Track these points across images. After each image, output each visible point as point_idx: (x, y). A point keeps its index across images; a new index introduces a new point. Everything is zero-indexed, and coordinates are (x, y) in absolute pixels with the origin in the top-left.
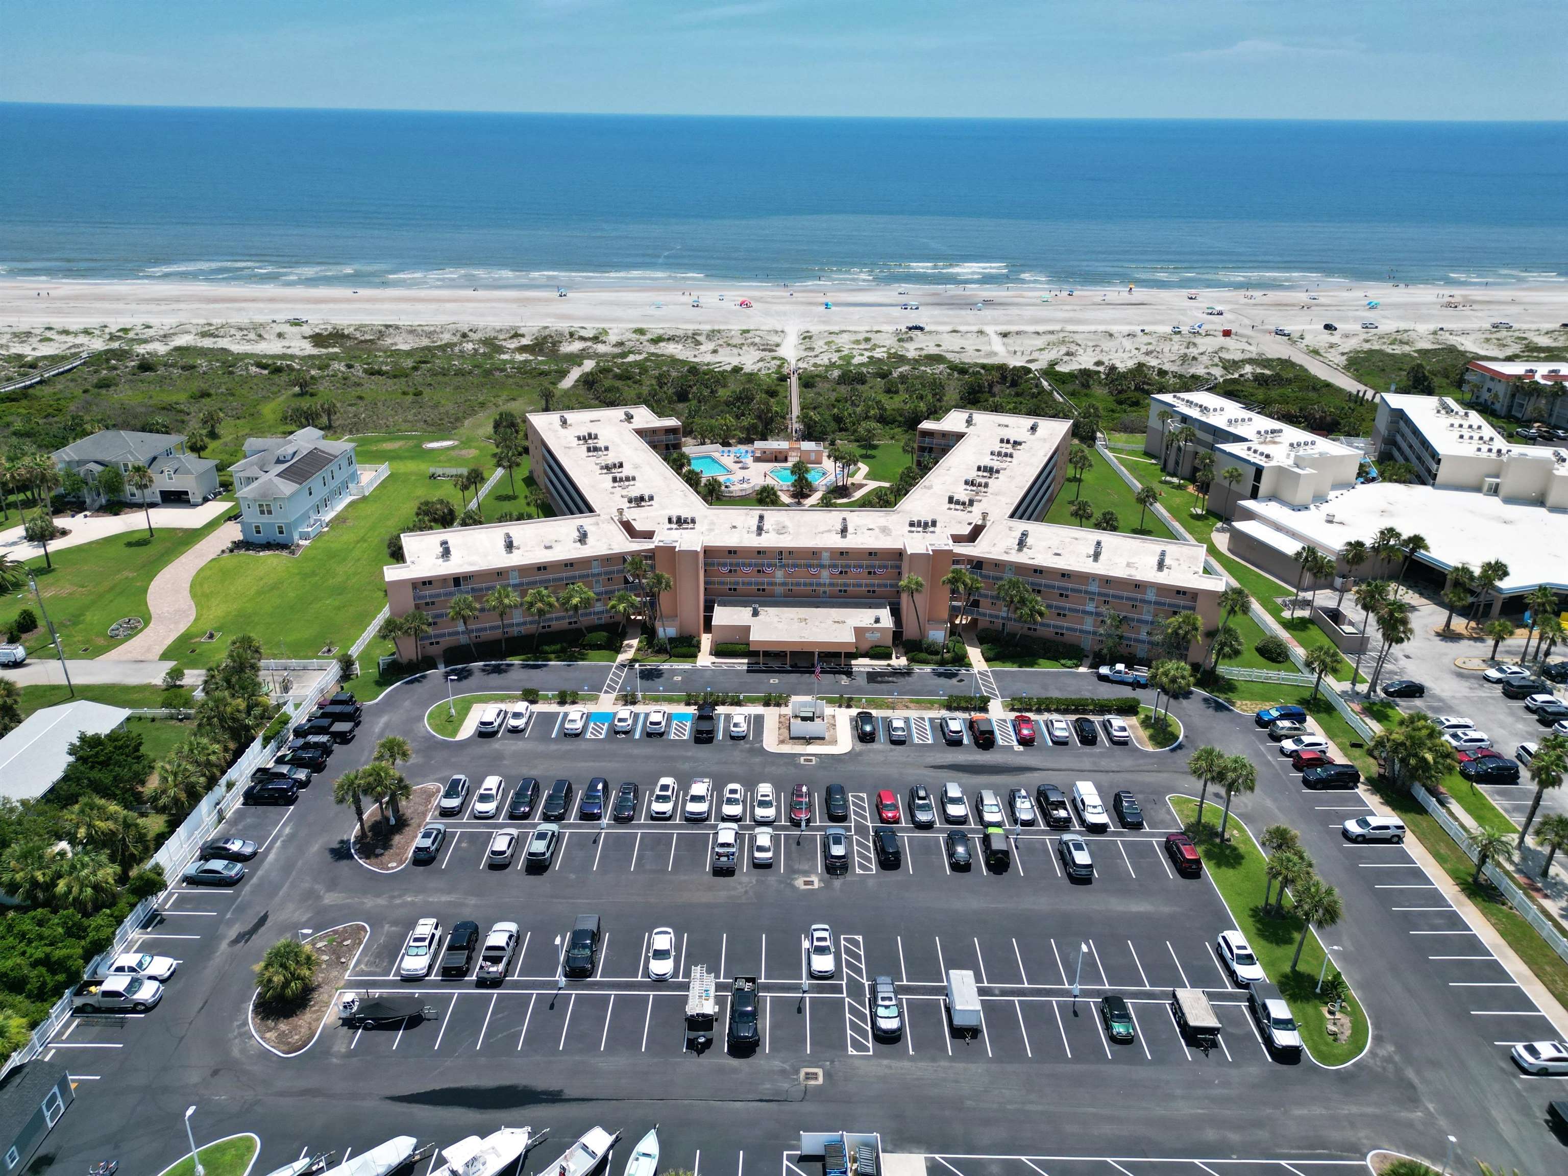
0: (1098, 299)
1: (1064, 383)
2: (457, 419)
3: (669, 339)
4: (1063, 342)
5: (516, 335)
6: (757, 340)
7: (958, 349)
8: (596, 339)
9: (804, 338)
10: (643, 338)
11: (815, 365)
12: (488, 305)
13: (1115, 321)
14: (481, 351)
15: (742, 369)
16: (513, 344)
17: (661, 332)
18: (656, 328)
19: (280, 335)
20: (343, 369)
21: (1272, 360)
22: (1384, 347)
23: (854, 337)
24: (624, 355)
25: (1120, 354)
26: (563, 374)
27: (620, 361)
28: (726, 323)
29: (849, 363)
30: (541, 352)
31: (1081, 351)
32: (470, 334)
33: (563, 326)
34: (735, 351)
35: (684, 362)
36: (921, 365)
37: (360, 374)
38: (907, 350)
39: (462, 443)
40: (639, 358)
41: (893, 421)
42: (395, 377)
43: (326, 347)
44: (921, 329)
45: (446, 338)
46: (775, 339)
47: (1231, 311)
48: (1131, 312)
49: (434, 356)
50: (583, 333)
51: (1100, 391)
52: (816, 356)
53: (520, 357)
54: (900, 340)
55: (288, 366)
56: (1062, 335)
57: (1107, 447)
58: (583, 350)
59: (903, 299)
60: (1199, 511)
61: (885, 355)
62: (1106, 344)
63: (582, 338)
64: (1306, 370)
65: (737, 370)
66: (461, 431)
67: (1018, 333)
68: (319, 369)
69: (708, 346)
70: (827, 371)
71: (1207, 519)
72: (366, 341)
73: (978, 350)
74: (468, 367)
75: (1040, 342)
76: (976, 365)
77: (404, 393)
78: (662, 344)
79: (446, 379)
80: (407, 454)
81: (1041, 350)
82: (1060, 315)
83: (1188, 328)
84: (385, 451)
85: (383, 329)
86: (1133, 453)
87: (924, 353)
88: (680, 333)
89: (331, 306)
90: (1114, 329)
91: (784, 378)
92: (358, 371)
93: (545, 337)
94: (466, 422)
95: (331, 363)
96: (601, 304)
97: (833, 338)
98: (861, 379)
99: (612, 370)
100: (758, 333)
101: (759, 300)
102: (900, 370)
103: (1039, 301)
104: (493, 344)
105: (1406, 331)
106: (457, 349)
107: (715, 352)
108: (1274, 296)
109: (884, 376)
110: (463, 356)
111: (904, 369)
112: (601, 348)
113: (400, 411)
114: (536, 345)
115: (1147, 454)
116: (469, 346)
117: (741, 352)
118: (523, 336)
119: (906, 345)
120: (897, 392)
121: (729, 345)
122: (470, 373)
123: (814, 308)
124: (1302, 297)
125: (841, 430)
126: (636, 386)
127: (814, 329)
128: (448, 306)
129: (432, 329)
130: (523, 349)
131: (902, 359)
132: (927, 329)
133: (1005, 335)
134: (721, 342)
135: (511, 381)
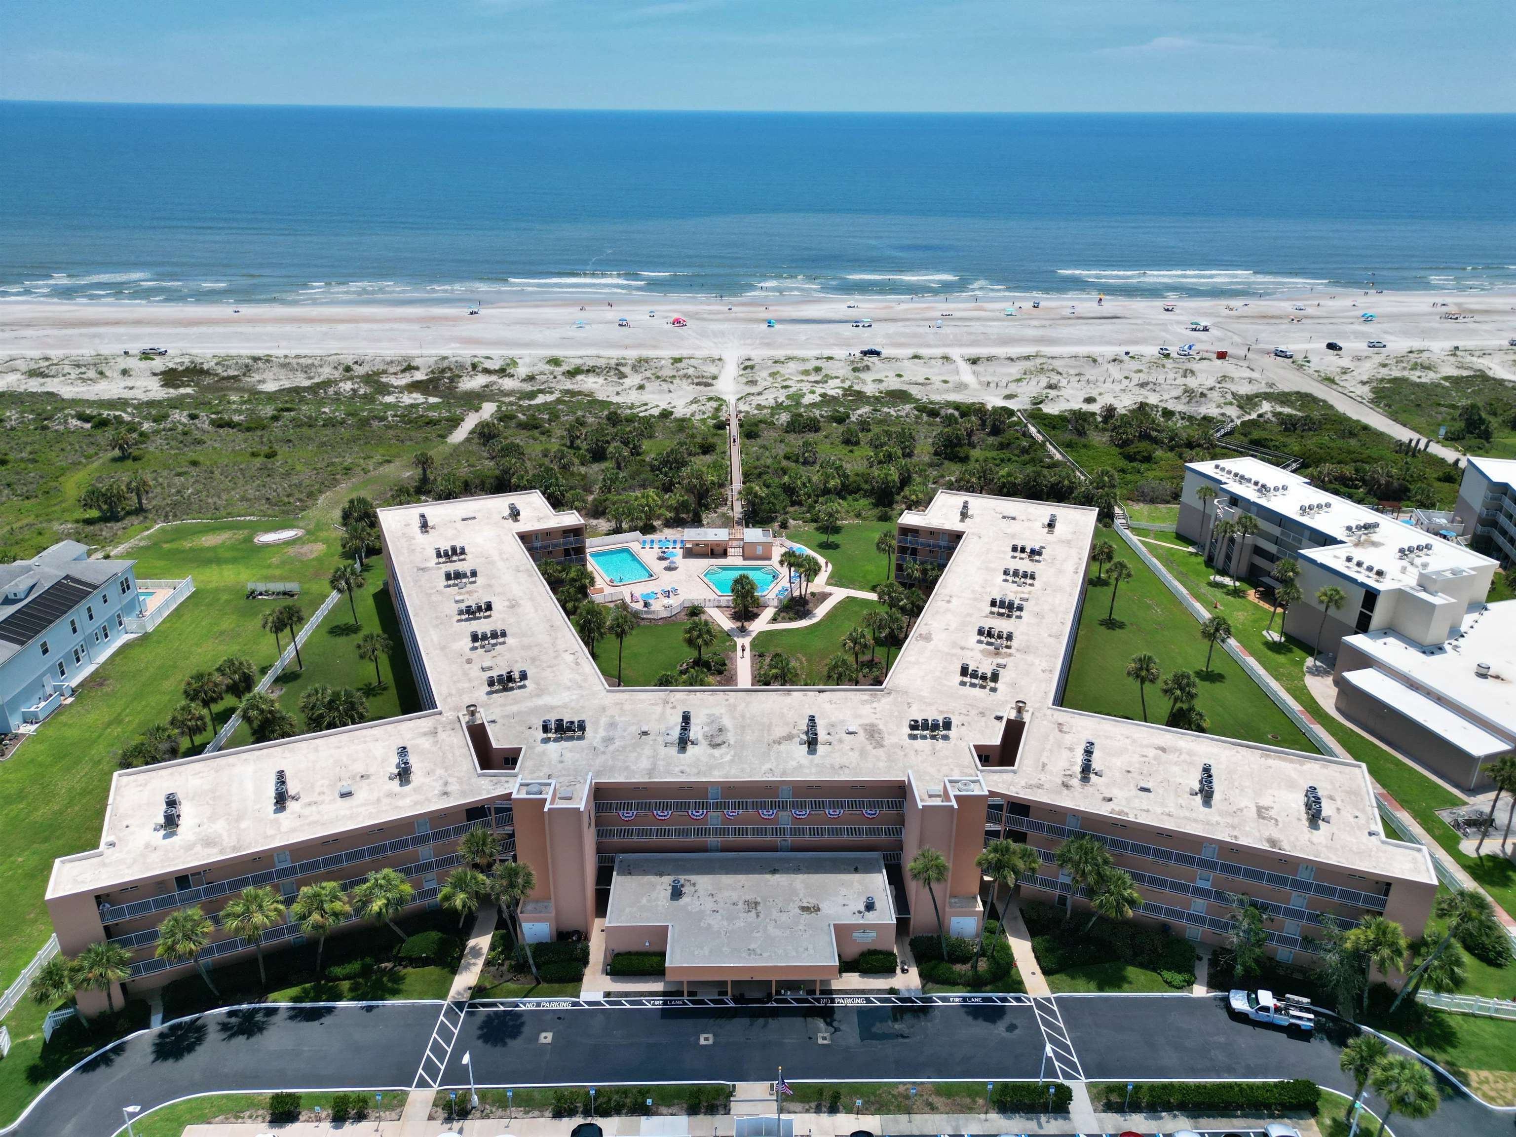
0: (1067, 312)
1: (1054, 428)
2: (311, 495)
3: (588, 371)
4: (1042, 370)
5: (409, 368)
6: (691, 371)
7: (921, 380)
8: (502, 372)
9: (745, 368)
10: (559, 370)
11: (759, 407)
12: (387, 326)
13: (1091, 341)
14: (362, 392)
15: (672, 413)
16: (404, 380)
17: (579, 362)
18: (573, 356)
19: (125, 372)
20: (184, 420)
21: (1289, 394)
22: (1406, 374)
23: (802, 367)
24: (532, 395)
25: (1108, 385)
26: (455, 422)
27: (525, 403)
28: (655, 347)
29: (798, 404)
30: (435, 392)
31: (1063, 383)
32: (355, 367)
33: (465, 353)
34: (665, 386)
35: (605, 404)
36: (883, 405)
37: (206, 426)
38: (864, 382)
39: (308, 532)
40: (550, 398)
41: (858, 490)
42: (248, 429)
43: (177, 387)
44: (878, 354)
45: (326, 372)
46: (712, 369)
47: (1214, 325)
48: (1107, 327)
49: (302, 400)
50: (488, 365)
51: (1098, 439)
52: (759, 394)
53: (407, 399)
54: (855, 370)
55: (115, 417)
56: (1039, 361)
57: (1129, 527)
58: (486, 386)
59: (854, 314)
60: (1276, 637)
61: (840, 392)
62: (1091, 373)
63: (487, 371)
64: (1331, 407)
65: (666, 414)
66: (311, 513)
67: (989, 359)
68: (155, 421)
69: (633, 380)
70: (772, 415)
71: (1290, 651)
72: (229, 378)
73: (945, 382)
74: (340, 415)
75: (1015, 370)
76: (948, 404)
77: (253, 455)
78: (579, 377)
79: (310, 432)
80: (229, 555)
81: (1019, 380)
82: (1031, 333)
83: (1177, 349)
84: (203, 550)
85: (250, 362)
86: (1161, 535)
87: (883, 387)
88: (602, 363)
89: (203, 329)
90: (1095, 350)
91: (722, 426)
92: (204, 422)
93: (443, 371)
94: (321, 500)
95: (171, 412)
96: (516, 323)
97: (778, 368)
98: (813, 426)
99: (515, 417)
100: (692, 362)
101: (695, 316)
102: (859, 412)
103: (1002, 315)
104: (377, 382)
105: (1421, 351)
106: (331, 391)
107: (641, 387)
108: (1256, 306)
109: (841, 420)
110: (339, 399)
111: (865, 410)
112: (508, 384)
113: (241, 482)
114: (430, 381)
115: (1181, 537)
116: (347, 386)
117: (672, 387)
118: (417, 368)
119: (862, 375)
120: (857, 443)
121: (658, 377)
122: (343, 422)
123: (755, 326)
124: (1287, 307)
125: (793, 504)
126: (543, 438)
127: (758, 354)
128: (341, 328)
129: (310, 361)
130: (415, 386)
131: (860, 397)
132: (885, 352)
133: (974, 361)
134: (648, 374)
135: (391, 432)
